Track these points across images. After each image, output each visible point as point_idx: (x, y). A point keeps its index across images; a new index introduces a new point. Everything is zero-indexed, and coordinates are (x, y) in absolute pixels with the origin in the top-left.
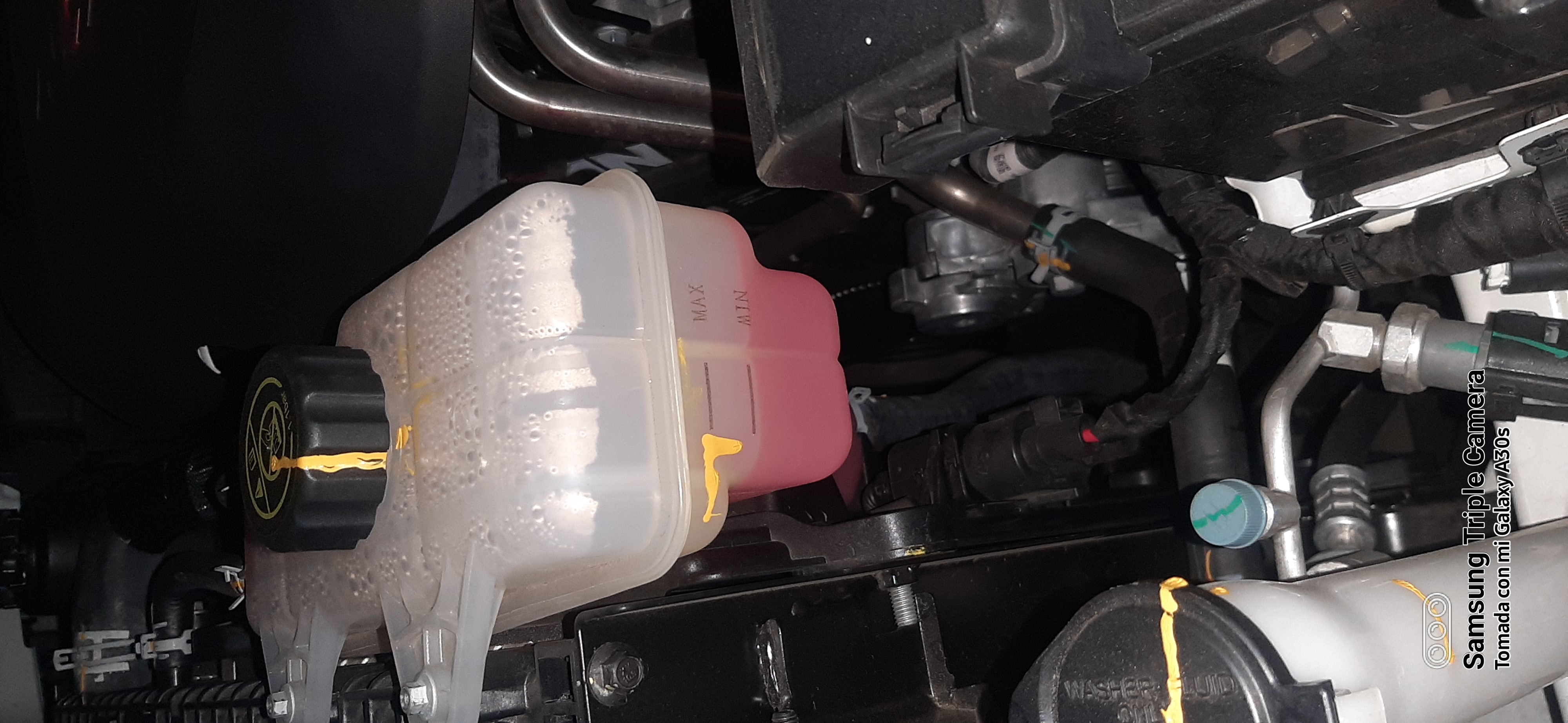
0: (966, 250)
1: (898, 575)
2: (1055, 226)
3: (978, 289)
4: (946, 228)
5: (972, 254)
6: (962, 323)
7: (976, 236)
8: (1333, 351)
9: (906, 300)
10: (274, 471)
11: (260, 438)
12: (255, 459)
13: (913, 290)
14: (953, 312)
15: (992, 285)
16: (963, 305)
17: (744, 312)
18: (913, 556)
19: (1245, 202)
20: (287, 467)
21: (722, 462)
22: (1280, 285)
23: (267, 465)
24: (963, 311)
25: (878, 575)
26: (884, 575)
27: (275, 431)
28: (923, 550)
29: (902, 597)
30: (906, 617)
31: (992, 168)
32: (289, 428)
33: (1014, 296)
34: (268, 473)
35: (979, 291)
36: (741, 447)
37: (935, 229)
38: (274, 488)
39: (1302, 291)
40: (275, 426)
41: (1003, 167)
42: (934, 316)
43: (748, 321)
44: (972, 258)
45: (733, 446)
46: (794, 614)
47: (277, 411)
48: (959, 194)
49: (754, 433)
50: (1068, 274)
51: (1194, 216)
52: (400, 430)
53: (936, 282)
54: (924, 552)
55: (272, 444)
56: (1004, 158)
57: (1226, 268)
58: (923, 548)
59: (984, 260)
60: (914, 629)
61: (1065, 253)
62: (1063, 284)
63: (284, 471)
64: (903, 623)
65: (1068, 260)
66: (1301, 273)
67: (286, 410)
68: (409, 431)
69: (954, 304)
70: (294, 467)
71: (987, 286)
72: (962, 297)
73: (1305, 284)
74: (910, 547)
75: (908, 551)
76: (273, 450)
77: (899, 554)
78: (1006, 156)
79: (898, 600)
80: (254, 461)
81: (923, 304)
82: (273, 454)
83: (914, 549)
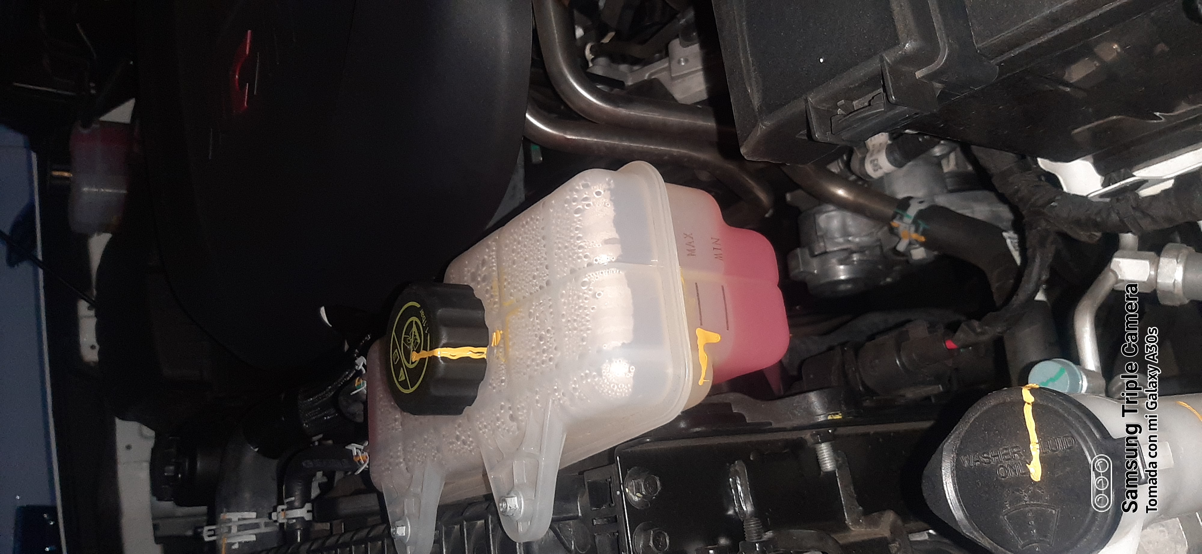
0: (845, 233)
1: (822, 435)
2: (913, 210)
3: (854, 261)
4: (829, 218)
5: (850, 236)
6: (842, 287)
7: (853, 223)
8: (1122, 278)
9: (802, 270)
10: (413, 361)
11: (402, 342)
12: (398, 356)
13: (806, 263)
14: (836, 278)
15: (865, 258)
16: (842, 273)
17: (719, 252)
18: (833, 419)
19: (1053, 180)
20: (425, 357)
21: (709, 347)
22: (1083, 236)
23: (408, 358)
24: (842, 277)
25: (807, 435)
26: (813, 435)
27: (415, 336)
28: (840, 416)
29: (825, 452)
30: (828, 465)
31: (869, 168)
32: (426, 332)
33: (880, 267)
34: (409, 363)
35: (855, 263)
36: (720, 338)
37: (822, 220)
38: (414, 374)
39: (1097, 239)
40: (414, 332)
41: (877, 167)
42: (823, 281)
43: (721, 257)
44: (850, 238)
45: (715, 338)
46: (752, 459)
47: (416, 323)
48: (841, 192)
49: (728, 330)
50: (922, 244)
51: (1017, 191)
52: (495, 334)
53: (824, 257)
54: (841, 417)
55: (412, 344)
56: (877, 160)
57: (1043, 224)
58: (840, 414)
59: (857, 240)
60: (832, 474)
61: (921, 229)
62: (919, 254)
63: (422, 360)
64: (827, 469)
65: (924, 234)
66: (1096, 225)
67: (424, 321)
68: (501, 334)
69: (836, 273)
70: (430, 356)
71: (862, 258)
72: (842, 267)
73: (1099, 234)
74: (831, 413)
75: (830, 416)
76: (413, 348)
77: (822, 419)
78: (879, 160)
79: (823, 453)
80: (397, 357)
81: (813, 274)
82: (413, 351)
83: (834, 414)
